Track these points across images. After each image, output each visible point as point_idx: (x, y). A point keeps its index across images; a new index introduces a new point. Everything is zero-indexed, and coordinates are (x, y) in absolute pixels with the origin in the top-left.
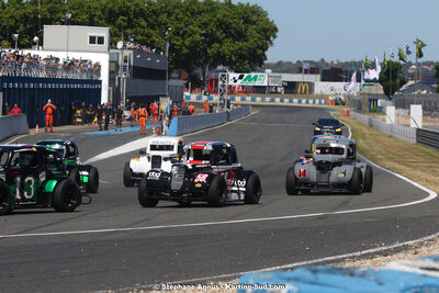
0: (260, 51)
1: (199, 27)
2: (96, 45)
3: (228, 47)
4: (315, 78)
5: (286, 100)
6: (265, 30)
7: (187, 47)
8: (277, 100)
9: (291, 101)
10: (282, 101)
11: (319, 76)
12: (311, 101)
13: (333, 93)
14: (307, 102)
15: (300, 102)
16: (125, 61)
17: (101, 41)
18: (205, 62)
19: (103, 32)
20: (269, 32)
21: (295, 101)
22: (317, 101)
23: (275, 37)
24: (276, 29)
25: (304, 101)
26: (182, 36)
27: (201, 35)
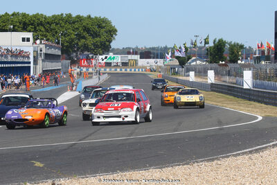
0: (107, 43)
1: (73, 31)
2: (26, 42)
3: (90, 41)
4: (137, 57)
5: (123, 70)
6: (110, 31)
7: (67, 42)
8: (118, 70)
9: (126, 70)
10: (121, 70)
11: (139, 56)
12: (137, 70)
13: (149, 65)
14: (135, 70)
15: (131, 70)
16: (41, 51)
17: (28, 40)
18: (78, 50)
19: (29, 35)
20: (112, 32)
21: (128, 70)
22: (140, 70)
23: (116, 35)
24: (116, 31)
25: (133, 70)
26: (64, 36)
27: (75, 35)
